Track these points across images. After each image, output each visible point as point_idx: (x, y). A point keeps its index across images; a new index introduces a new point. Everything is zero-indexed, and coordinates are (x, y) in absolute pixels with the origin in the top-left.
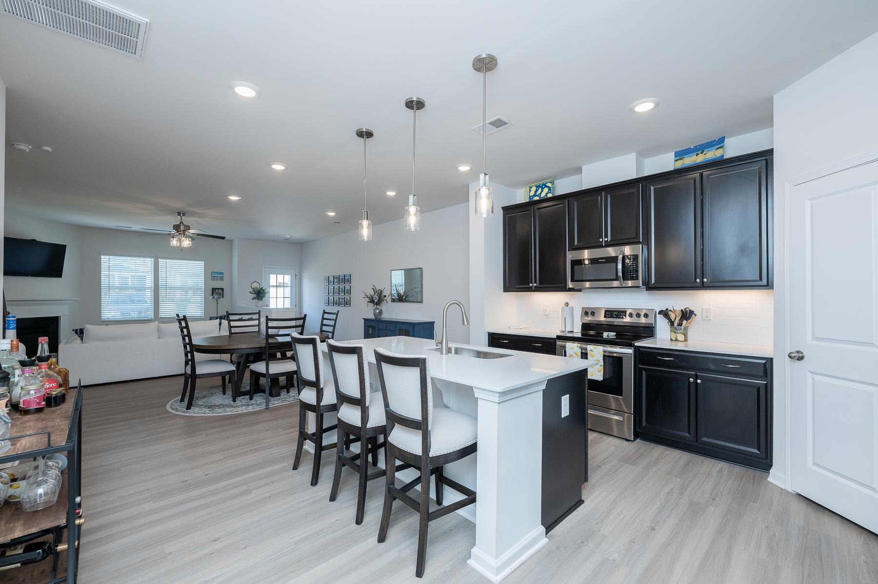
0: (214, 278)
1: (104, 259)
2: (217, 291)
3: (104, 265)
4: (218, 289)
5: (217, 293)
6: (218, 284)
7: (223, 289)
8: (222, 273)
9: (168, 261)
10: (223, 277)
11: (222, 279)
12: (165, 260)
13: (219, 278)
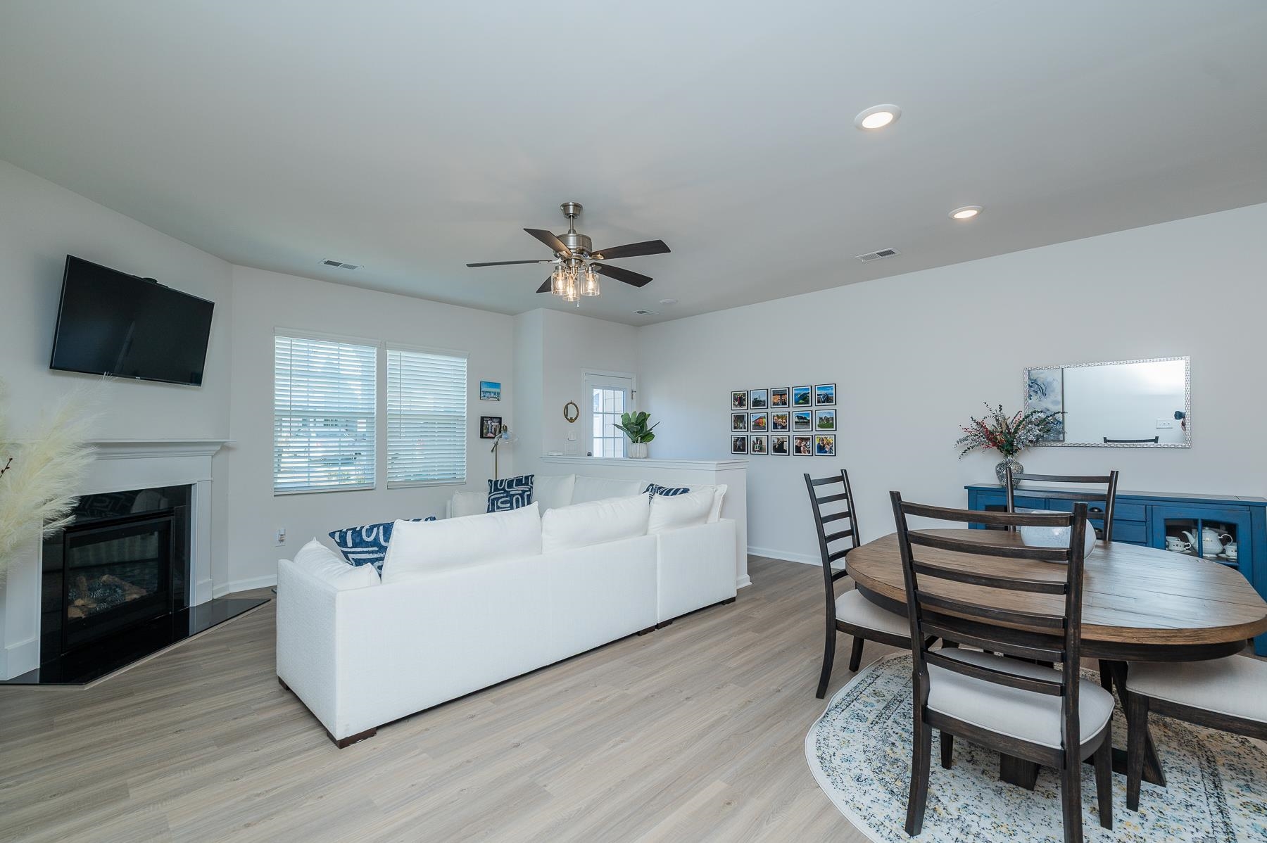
0: (483, 395)
1: (281, 344)
2: (489, 422)
3: (280, 363)
4: (491, 418)
5: (490, 428)
6: (491, 408)
7: (500, 418)
8: (497, 385)
9: (404, 354)
10: (499, 393)
11: (497, 397)
12: (398, 353)
13: (493, 395)
